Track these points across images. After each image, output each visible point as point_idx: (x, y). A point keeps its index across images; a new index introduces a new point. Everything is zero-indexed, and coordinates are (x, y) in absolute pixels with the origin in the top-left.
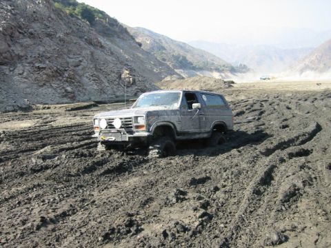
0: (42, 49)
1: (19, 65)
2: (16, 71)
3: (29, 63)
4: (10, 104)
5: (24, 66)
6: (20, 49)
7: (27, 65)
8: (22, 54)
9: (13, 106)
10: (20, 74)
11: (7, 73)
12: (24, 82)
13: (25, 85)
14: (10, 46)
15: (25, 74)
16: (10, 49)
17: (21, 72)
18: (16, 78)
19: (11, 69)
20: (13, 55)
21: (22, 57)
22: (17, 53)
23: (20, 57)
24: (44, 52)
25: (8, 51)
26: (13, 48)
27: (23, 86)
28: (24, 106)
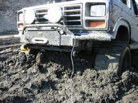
0: (19, 4)
1: (7, 11)
2: (6, 14)
3: (12, 10)
4: (2, 29)
5: (10, 11)
6: (8, 3)
7: (11, 11)
8: (9, 6)
9: (4, 30)
10: (8, 15)
11: (2, 14)
12: (10, 19)
13: (10, 21)
14: (3, 2)
15: (10, 15)
16: (4, 3)
17: (8, 14)
18: (6, 17)
19: (4, 13)
20: (5, 6)
21: (9, 7)
22: (7, 5)
23: (8, 7)
24: (20, 6)
25: (3, 4)
26: (5, 3)
27: (9, 21)
28: (9, 30)
